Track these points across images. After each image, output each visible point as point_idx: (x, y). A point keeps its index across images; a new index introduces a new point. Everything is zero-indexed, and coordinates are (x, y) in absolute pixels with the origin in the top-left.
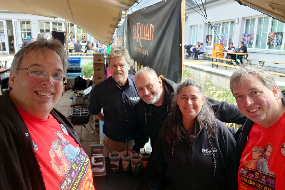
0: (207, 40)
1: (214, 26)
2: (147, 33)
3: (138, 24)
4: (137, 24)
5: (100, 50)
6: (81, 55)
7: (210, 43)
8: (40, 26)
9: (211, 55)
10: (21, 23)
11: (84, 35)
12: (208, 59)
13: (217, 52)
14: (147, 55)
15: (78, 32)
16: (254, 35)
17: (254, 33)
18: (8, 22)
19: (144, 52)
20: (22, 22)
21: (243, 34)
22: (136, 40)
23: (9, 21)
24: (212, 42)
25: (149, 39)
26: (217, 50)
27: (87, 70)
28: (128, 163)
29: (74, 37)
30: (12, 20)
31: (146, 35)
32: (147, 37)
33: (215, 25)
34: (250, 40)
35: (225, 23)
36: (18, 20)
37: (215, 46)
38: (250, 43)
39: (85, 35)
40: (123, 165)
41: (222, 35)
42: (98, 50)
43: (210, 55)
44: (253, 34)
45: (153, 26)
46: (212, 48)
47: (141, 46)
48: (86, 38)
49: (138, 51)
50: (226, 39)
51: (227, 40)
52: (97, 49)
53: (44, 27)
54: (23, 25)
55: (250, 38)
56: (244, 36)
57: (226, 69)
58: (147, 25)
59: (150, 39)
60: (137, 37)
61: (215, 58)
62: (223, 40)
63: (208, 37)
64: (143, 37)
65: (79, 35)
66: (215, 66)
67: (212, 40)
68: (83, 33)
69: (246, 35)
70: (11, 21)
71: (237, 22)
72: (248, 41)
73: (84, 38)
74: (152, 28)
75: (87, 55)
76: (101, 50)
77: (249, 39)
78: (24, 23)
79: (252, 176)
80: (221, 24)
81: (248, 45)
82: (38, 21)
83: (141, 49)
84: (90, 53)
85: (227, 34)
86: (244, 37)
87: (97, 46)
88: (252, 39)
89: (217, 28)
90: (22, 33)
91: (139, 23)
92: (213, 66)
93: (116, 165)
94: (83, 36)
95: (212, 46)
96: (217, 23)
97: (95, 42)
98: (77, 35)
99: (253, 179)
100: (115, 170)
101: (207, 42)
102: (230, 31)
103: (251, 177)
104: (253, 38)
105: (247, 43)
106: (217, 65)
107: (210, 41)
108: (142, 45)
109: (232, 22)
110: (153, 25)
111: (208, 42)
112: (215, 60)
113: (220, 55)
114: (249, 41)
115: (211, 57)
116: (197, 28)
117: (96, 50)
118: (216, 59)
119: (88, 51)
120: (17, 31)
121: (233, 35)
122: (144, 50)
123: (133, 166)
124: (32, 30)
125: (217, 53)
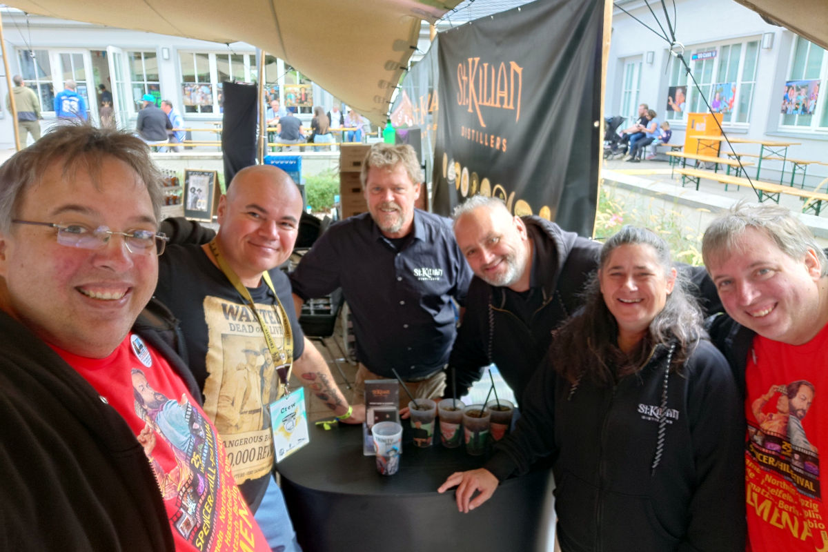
0: (669, 101)
1: (695, 57)
2: (502, 89)
3: (473, 62)
4: (470, 60)
5: (352, 133)
6: (302, 149)
7: (680, 109)
8: (182, 64)
9: (680, 148)
10: (130, 58)
11: (306, 89)
12: (671, 158)
13: (699, 140)
14: (504, 150)
15: (288, 81)
16: (819, 85)
17: (820, 78)
18: (95, 54)
19: (492, 141)
20: (133, 55)
21: (785, 84)
22: (467, 107)
23: (98, 53)
24: (686, 107)
25: (508, 104)
26: (699, 133)
27: (316, 191)
28: (456, 427)
29: (276, 97)
30: (107, 50)
31: (499, 95)
32: (502, 99)
33: (697, 55)
34: (806, 99)
35: (730, 47)
36: (123, 49)
37: (693, 121)
38: (805, 110)
39: (309, 88)
40: (443, 431)
41: (717, 85)
42: (346, 133)
43: (677, 149)
44: (818, 83)
45: (519, 70)
46: (686, 125)
47: (483, 125)
48: (312, 99)
49: (473, 139)
50: (731, 98)
51: (733, 101)
52: (343, 132)
53: (194, 68)
54: (136, 62)
55: (807, 94)
56: (787, 88)
57: (726, 190)
58: (502, 64)
59: (511, 107)
60: (469, 99)
61: (692, 156)
62: (720, 100)
63: (672, 92)
64: (487, 101)
65: (289, 89)
66: (691, 180)
67: (685, 101)
68: (303, 85)
69: (794, 85)
70: (104, 53)
71: (766, 44)
72: (798, 104)
73: (304, 98)
74: (516, 74)
75: (316, 149)
76: (355, 132)
77: (802, 98)
78: (140, 58)
79: (774, 449)
80: (716, 52)
81: (799, 116)
82: (178, 50)
83: (481, 134)
84: (323, 141)
85: (733, 83)
86: (788, 91)
87: (342, 122)
88: (812, 96)
89: (704, 61)
90: (134, 86)
91: (477, 59)
92: (687, 180)
93: (426, 432)
94: (303, 92)
95: (685, 121)
96: (706, 47)
97: (335, 111)
98: (287, 89)
99: (777, 454)
100: (422, 443)
101: (669, 108)
102: (744, 71)
103: (772, 450)
104: (815, 94)
105: (797, 109)
106: (699, 179)
107: (680, 104)
108: (485, 123)
109: (753, 44)
110: (520, 66)
111: (674, 106)
112: (693, 163)
113: (710, 147)
114: (804, 105)
115: (681, 154)
116: (641, 63)
117: (341, 133)
118: (697, 160)
119: (317, 137)
120: (121, 80)
121: (753, 85)
122: (492, 137)
123: (470, 434)
124: (160, 78)
125: (699, 143)
